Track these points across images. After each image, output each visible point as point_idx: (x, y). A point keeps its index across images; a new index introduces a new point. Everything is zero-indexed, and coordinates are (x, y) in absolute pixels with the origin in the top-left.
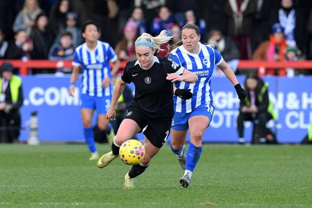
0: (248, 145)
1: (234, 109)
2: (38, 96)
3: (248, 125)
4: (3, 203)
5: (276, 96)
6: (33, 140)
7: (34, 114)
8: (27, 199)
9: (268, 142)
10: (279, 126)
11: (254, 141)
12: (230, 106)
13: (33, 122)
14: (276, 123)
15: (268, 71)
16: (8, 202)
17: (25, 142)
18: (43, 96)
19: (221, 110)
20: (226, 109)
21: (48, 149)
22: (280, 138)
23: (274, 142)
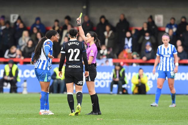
0: (116, 95)
1: (110, 79)
2: (27, 74)
3: (115, 86)
4: (13, 118)
5: (128, 74)
6: (25, 92)
7: (25, 81)
8: (23, 116)
9: (123, 93)
10: (129, 87)
11: (118, 93)
12: (108, 78)
13: (25, 84)
14: (128, 85)
15: (124, 63)
16: (16, 118)
17: (21, 93)
18: (29, 74)
19: (105, 80)
20: (107, 79)
21: (32, 95)
22: (129, 92)
23: (127, 93)
